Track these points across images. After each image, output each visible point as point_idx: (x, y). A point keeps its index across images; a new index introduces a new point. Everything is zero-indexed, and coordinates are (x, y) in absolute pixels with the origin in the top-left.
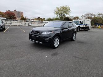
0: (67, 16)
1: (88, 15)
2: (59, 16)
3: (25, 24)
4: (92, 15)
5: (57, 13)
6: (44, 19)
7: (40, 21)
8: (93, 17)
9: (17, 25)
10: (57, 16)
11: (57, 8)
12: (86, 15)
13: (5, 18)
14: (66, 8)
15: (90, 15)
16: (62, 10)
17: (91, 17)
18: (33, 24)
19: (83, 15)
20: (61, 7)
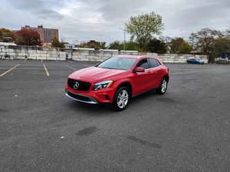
0: (155, 36)
1: (204, 33)
2: (136, 37)
3: (59, 56)
4: (214, 33)
5: (132, 31)
6: (104, 43)
7: (94, 49)
8: (216, 37)
9: (40, 58)
10: (132, 38)
11: (132, 19)
12: (200, 33)
13: (14, 44)
14: (153, 20)
15: (209, 35)
16: (143, 24)
17: (212, 38)
18: (76, 57)
19: (192, 34)
20: (142, 17)
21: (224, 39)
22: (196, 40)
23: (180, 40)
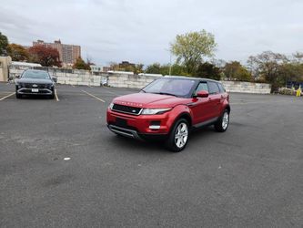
0: (205, 59)
1: (266, 57)
2: (183, 59)
3: (92, 80)
4: (278, 56)
5: (178, 53)
6: (141, 66)
7: (132, 73)
8: (280, 62)
9: (71, 83)
10: (178, 60)
11: (178, 37)
12: (261, 57)
13: (40, 65)
14: (204, 39)
15: (272, 59)
16: (192, 44)
17: (275, 63)
18: (113, 82)
19: (251, 57)
20: (190, 36)
21: (290, 65)
22: (255, 65)
23: (236, 64)
